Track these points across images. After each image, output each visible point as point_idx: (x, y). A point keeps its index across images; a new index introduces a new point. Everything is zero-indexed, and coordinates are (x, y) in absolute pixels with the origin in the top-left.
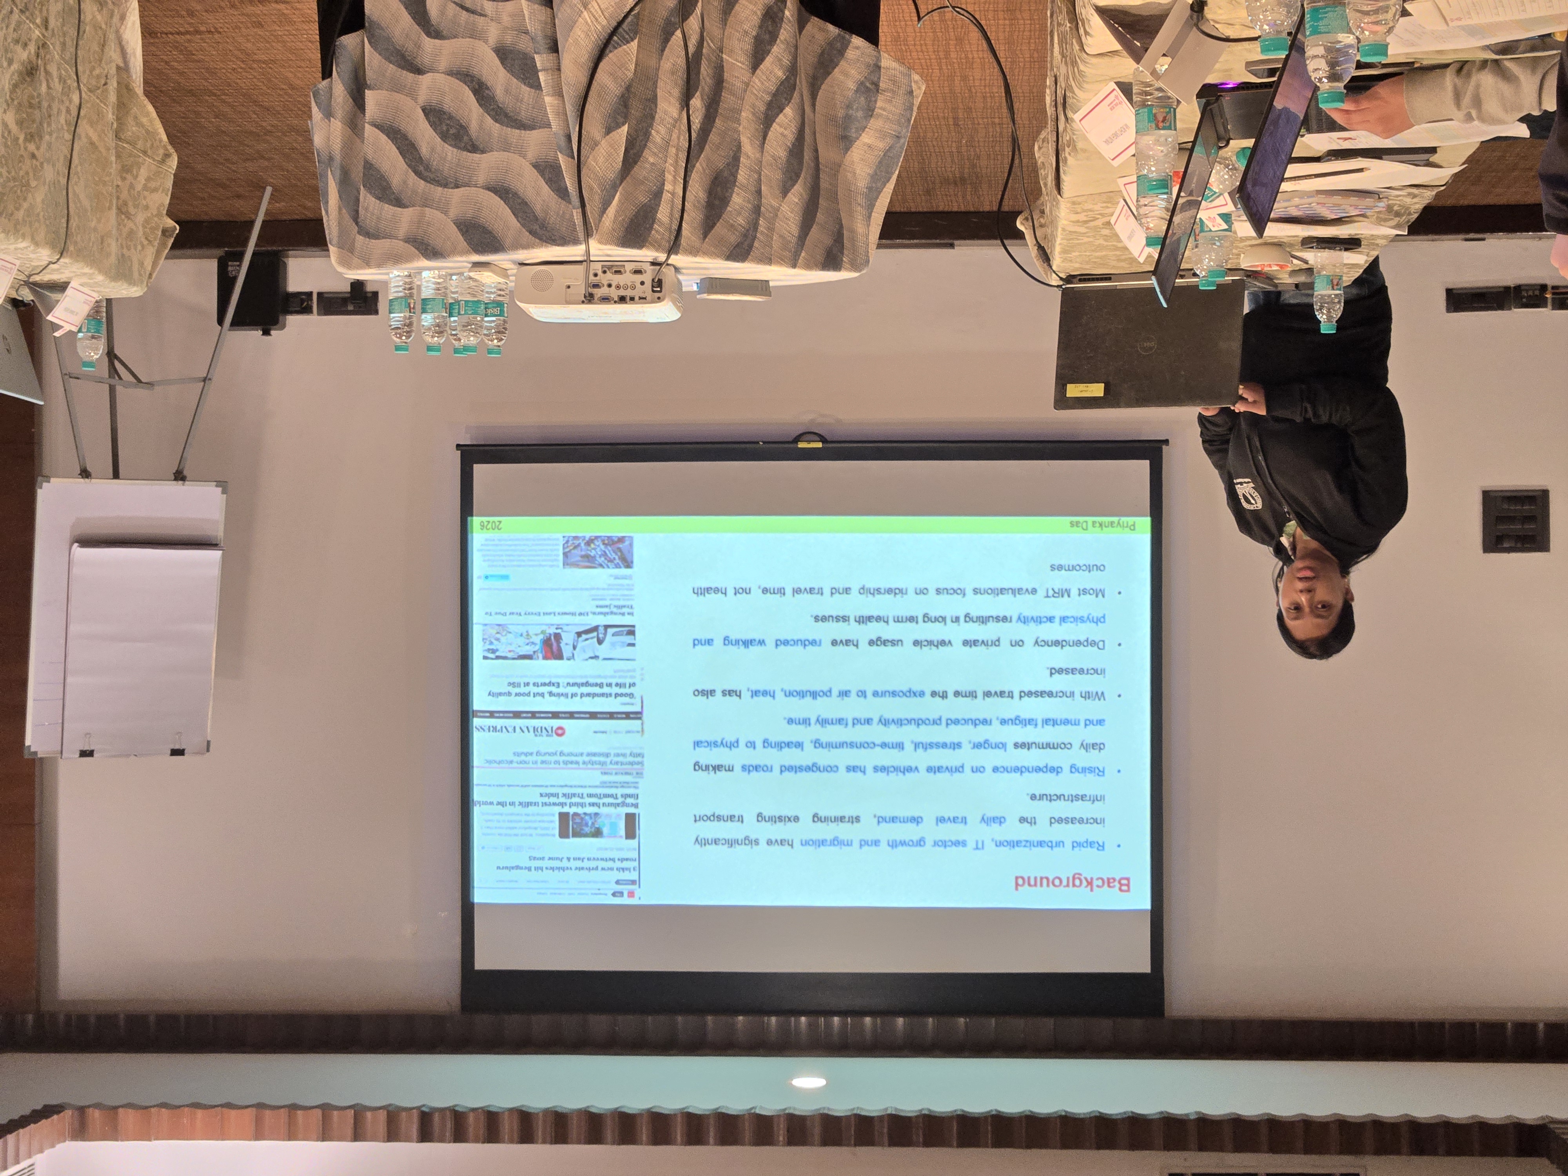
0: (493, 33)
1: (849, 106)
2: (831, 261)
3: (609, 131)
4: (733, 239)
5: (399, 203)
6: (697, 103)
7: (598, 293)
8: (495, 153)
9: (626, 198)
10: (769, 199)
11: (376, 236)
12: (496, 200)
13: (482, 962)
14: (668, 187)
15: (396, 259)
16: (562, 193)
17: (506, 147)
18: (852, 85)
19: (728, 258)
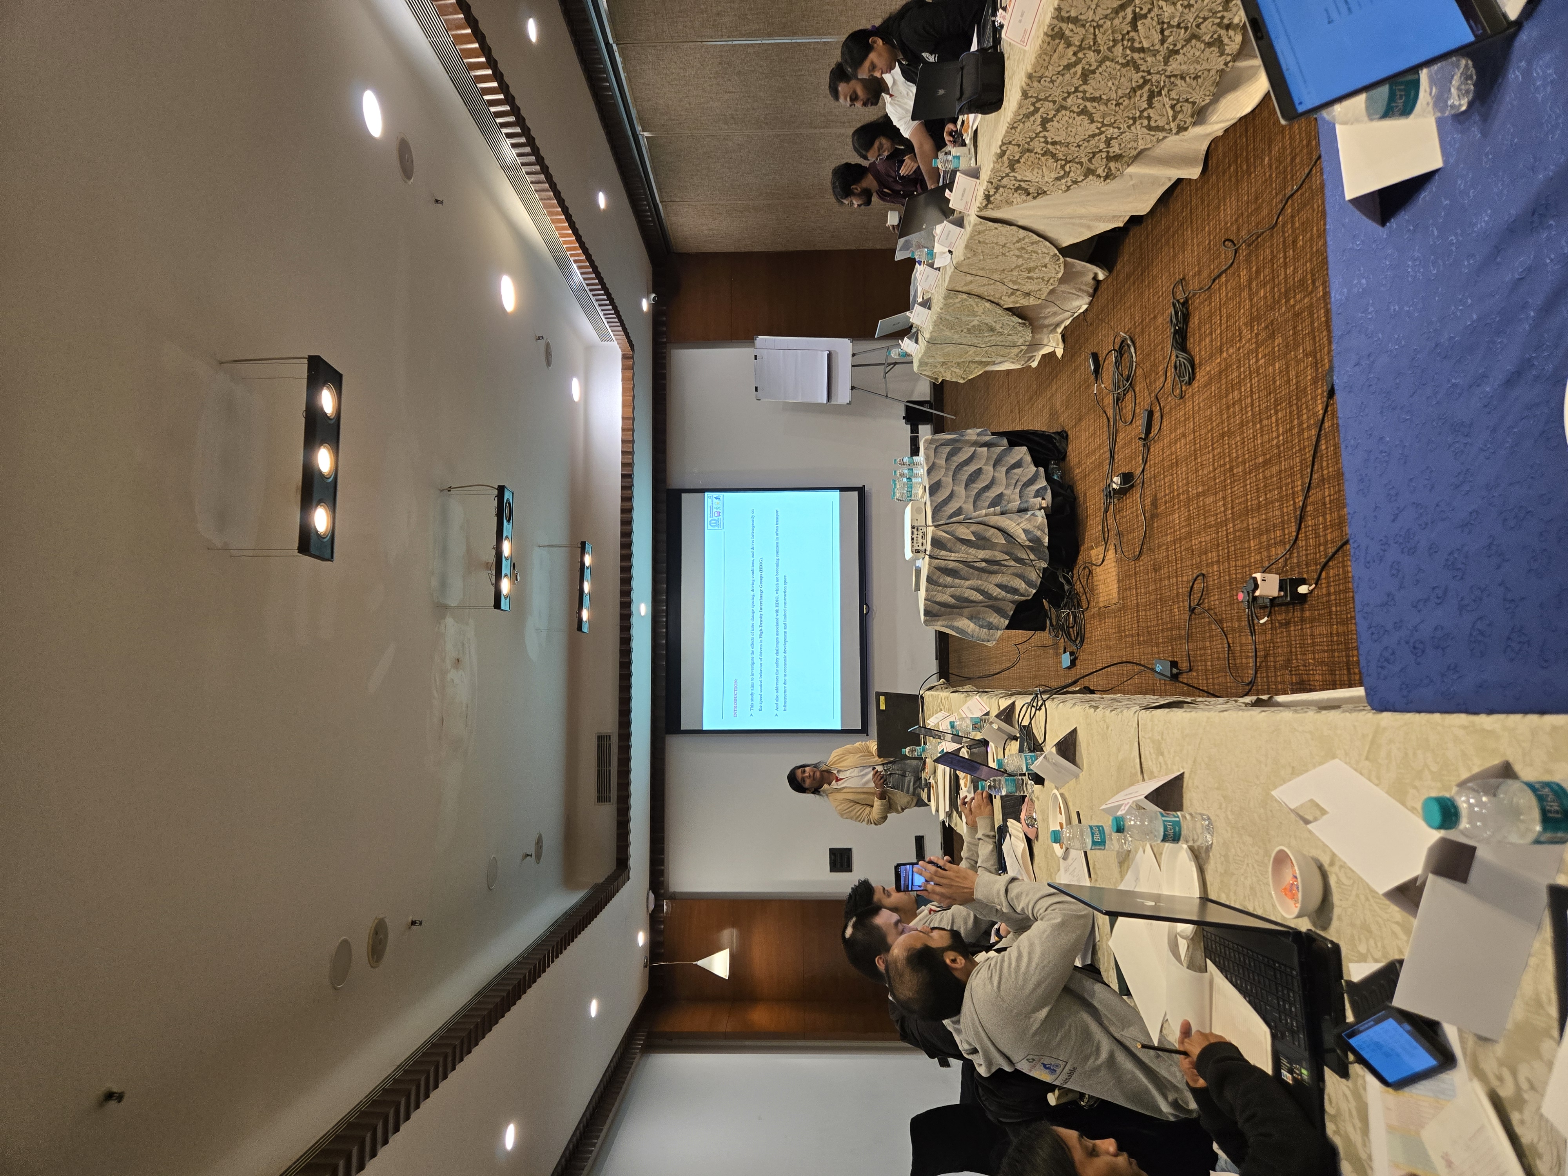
0: (1007, 492)
1: (983, 619)
2: (927, 613)
3: (973, 533)
4: (935, 578)
5: (947, 459)
6: (984, 564)
7: (915, 530)
8: (965, 493)
9: (949, 540)
10: (949, 591)
12: (948, 494)
14: (953, 554)
16: (951, 517)
17: (967, 497)
18: (991, 620)
19: (928, 576)
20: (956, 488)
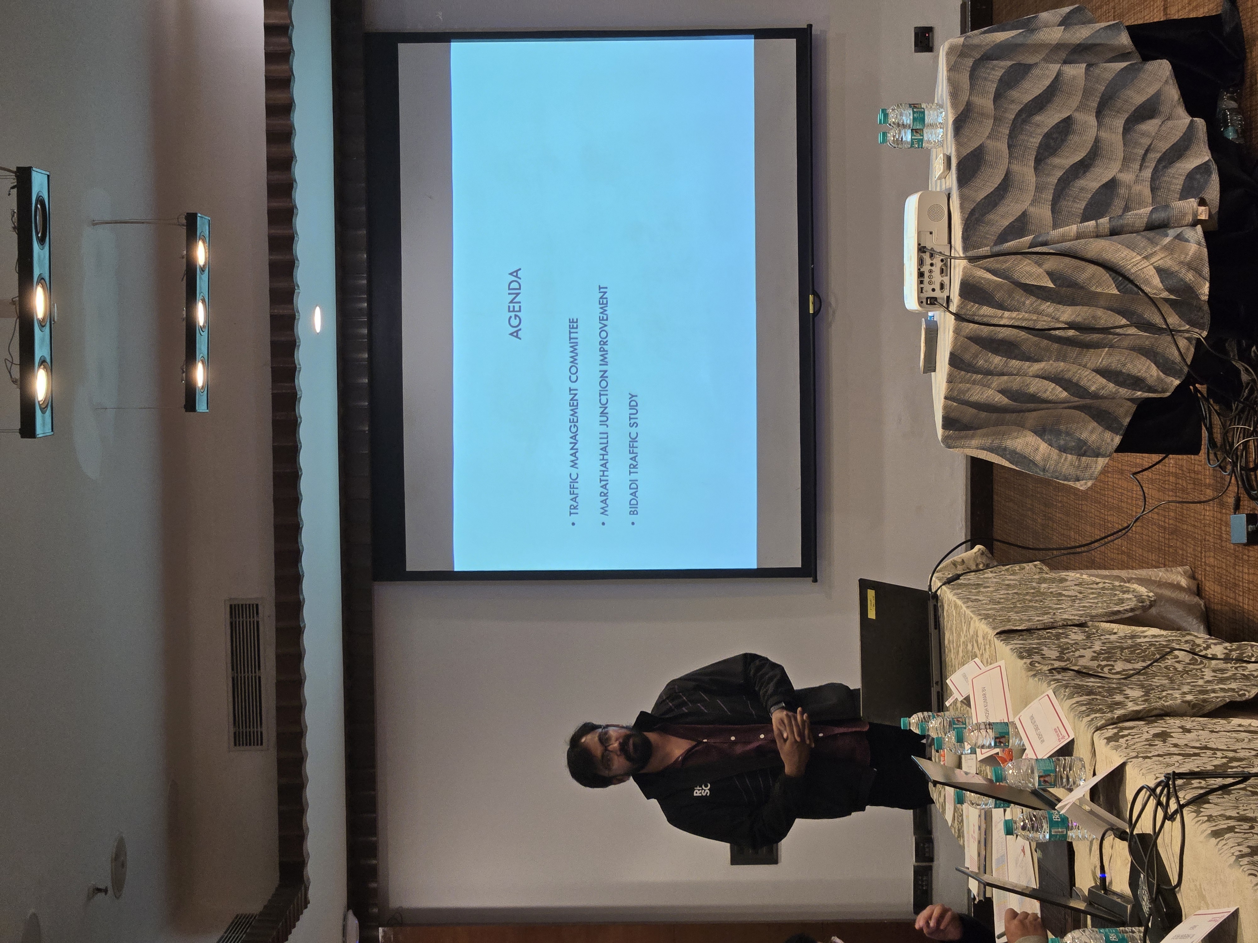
0: (1127, 177)
1: (1068, 434)
2: (949, 422)
3: (1050, 274)
4: (967, 357)
5: (998, 97)
6: (1071, 333)
7: (926, 257)
8: (1035, 179)
9: (999, 286)
10: (997, 382)
11: (972, 77)
12: (997, 180)
13: (405, 50)
14: (1007, 314)
15: (954, 94)
16: (1003, 237)
17: (1039, 188)
18: (1084, 436)
19: (952, 354)
20: (1016, 167)
